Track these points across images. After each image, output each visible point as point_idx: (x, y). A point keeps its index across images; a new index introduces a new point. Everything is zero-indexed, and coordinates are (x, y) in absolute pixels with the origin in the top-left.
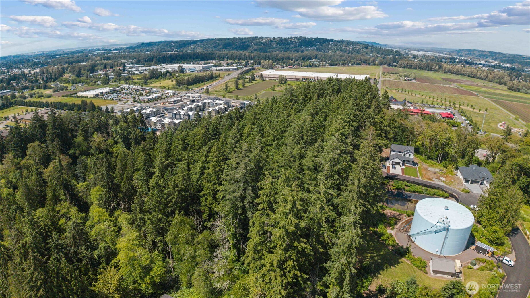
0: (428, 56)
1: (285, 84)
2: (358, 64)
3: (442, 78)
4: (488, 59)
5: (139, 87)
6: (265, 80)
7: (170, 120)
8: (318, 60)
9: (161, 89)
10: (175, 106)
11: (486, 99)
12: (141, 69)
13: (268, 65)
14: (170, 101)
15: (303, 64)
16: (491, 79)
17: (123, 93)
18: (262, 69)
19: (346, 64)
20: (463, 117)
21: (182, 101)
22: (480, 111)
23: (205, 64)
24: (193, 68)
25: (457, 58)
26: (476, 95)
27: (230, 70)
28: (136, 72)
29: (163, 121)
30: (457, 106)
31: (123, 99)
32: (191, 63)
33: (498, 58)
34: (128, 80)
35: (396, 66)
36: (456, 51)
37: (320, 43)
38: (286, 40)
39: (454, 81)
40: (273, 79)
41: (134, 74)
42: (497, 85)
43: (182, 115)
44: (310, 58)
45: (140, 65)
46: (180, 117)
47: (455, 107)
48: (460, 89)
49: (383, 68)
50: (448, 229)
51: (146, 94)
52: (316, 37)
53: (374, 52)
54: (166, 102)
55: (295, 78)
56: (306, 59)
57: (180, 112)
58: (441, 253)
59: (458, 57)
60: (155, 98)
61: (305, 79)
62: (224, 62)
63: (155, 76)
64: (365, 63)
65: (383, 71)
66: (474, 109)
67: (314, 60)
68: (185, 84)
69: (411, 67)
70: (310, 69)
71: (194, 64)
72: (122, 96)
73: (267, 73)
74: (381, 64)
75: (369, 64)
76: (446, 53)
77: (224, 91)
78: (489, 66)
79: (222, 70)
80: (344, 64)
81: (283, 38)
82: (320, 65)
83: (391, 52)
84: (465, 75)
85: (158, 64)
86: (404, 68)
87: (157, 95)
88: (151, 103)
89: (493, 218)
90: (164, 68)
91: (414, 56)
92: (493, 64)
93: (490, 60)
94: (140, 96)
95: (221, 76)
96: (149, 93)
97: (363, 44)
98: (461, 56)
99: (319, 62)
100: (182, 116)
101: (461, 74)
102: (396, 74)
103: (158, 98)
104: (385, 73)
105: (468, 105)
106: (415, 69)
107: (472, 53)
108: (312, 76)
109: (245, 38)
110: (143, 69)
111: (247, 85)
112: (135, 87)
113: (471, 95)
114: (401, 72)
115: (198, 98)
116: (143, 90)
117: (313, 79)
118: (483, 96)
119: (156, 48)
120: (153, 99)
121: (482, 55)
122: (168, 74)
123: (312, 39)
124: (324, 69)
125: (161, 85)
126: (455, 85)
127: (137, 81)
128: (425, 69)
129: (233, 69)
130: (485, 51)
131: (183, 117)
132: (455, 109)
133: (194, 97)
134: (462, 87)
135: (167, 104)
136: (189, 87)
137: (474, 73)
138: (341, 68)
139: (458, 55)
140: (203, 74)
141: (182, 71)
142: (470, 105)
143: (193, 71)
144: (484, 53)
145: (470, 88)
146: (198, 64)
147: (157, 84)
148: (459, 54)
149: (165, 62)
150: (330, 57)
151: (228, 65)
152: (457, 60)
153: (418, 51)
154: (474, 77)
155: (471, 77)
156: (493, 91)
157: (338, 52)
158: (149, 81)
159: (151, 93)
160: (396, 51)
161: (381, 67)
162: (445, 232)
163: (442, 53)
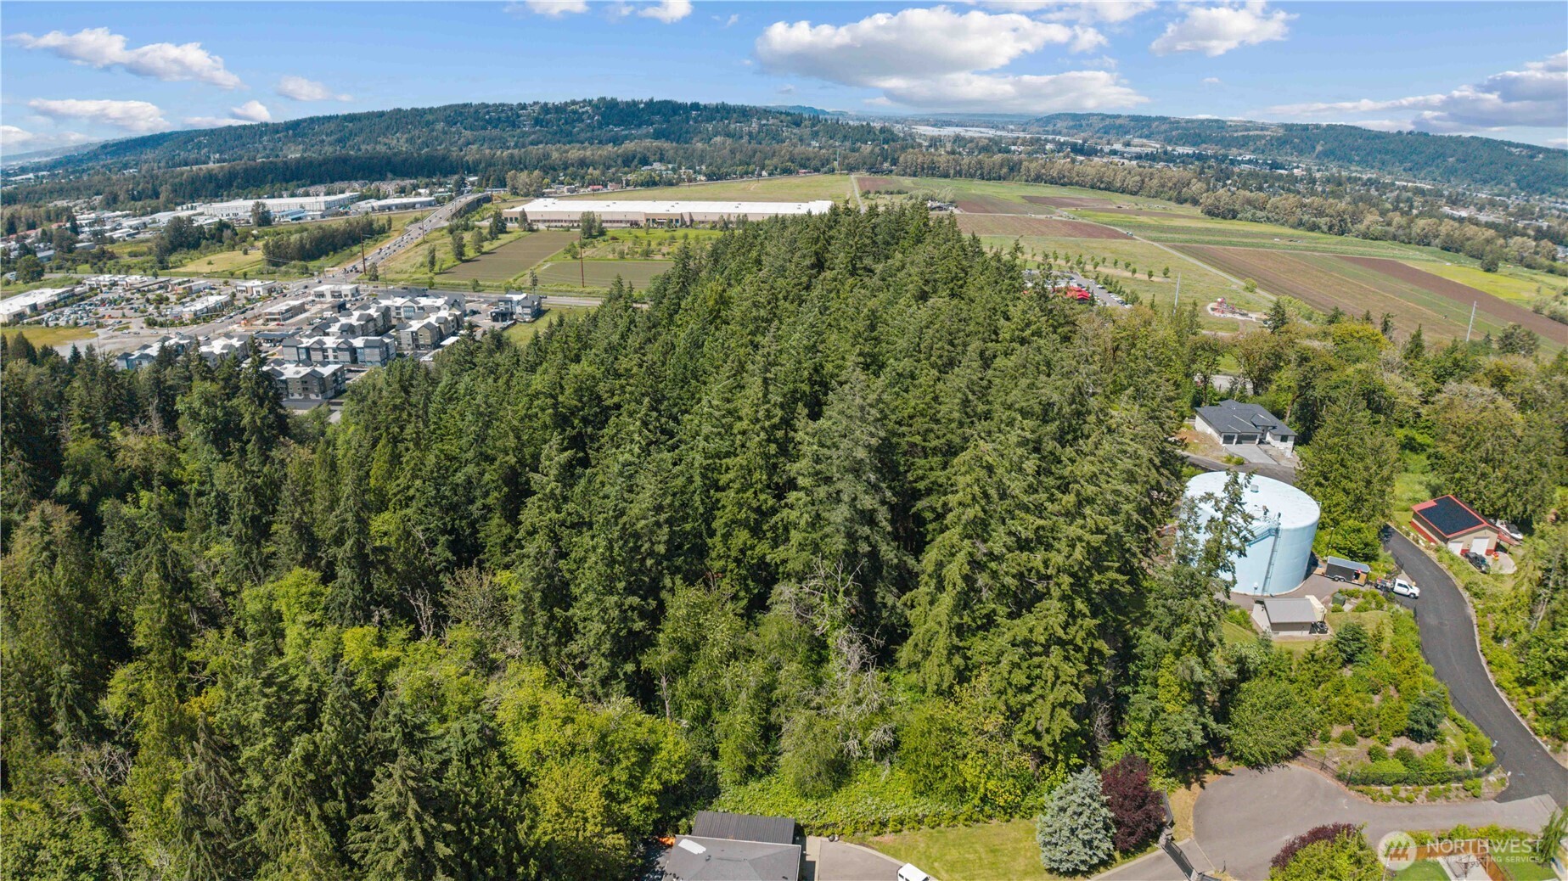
0: (972, 140)
1: (600, 239)
2: (787, 172)
3: (1023, 197)
4: (1128, 137)
5: (149, 279)
6: (537, 230)
7: (305, 370)
8: (670, 166)
9: (222, 280)
10: (290, 326)
11: (1155, 244)
12: (126, 223)
13: (531, 185)
14: (270, 314)
15: (631, 177)
16: (1153, 192)
17: (103, 303)
18: (512, 198)
19: (753, 173)
20: (1113, 296)
21: (305, 311)
22: (1150, 275)
23: (328, 194)
24: (297, 208)
25: (1047, 141)
26: (1125, 237)
27: (413, 206)
28: (116, 235)
29: (282, 374)
30: (1089, 267)
31: (111, 321)
32: (285, 194)
33: (1158, 133)
34: (101, 258)
35: (891, 171)
36: (1038, 120)
37: (664, 115)
38: (560, 109)
39: (1059, 203)
40: (559, 224)
41: (112, 241)
42: (1174, 207)
43: (330, 351)
44: (645, 161)
45: (118, 213)
46: (326, 357)
47: (1083, 270)
48: (1080, 224)
49: (859, 180)
50: (1277, 530)
51: (178, 300)
52: (646, 99)
53: (821, 134)
54: (256, 317)
55: (622, 218)
56: (633, 165)
57: (320, 342)
58: (1263, 590)
59: (1050, 137)
60: (214, 309)
61: (654, 221)
62: (389, 186)
63: (185, 240)
64: (805, 168)
65: (861, 189)
66: (1134, 272)
67: (657, 166)
68: (293, 259)
69: (932, 170)
70: (655, 191)
71: (293, 195)
72: (101, 310)
73: (536, 207)
74: (851, 169)
75: (817, 170)
76: (1011, 127)
77: (426, 270)
78: (1139, 157)
79: (389, 208)
80: (747, 173)
81: (550, 105)
82: (680, 181)
83: (869, 132)
84: (1081, 185)
85: (177, 204)
86: (915, 175)
87: (219, 298)
88: (206, 325)
89: (1338, 504)
90: (202, 214)
91: (935, 142)
92: (1149, 150)
93: (1137, 141)
94: (162, 306)
95: (396, 225)
96: (189, 295)
97: (788, 114)
98: (1054, 133)
99: (674, 170)
100: (330, 353)
101: (1071, 184)
102: (899, 193)
103: (225, 305)
104: (869, 192)
105: (1116, 263)
106: (946, 176)
107: (1084, 123)
108: (673, 211)
109: (431, 110)
110: (135, 222)
111: (487, 246)
112: (135, 278)
113: (1115, 238)
114: (911, 189)
115: (353, 295)
116: (163, 287)
117: (677, 221)
118: (1145, 238)
119: (149, 155)
120: (208, 310)
121: (1113, 127)
122: (227, 233)
123: (635, 104)
124: (694, 189)
125: (214, 268)
126: (1064, 214)
127: (126, 260)
128: (972, 176)
129: (422, 204)
130: (1119, 116)
131: (335, 357)
132: (1086, 277)
133: (340, 296)
134: (1083, 217)
135: (261, 321)
136: (311, 265)
137: (1105, 179)
138: (743, 185)
139: (1047, 133)
140: (337, 223)
141: (264, 219)
142: (1121, 264)
143: (299, 218)
144: (1118, 122)
145: (1104, 218)
146: (307, 194)
147: (197, 266)
148: (1050, 128)
149: (199, 196)
150: (701, 156)
151: (402, 191)
152: (1049, 147)
153: (934, 126)
154: (1106, 189)
155: (1100, 189)
156: (1167, 222)
157: (718, 139)
158: (173, 258)
159: (191, 293)
160: (883, 130)
161: (853, 176)
162: (1272, 539)
163: (1004, 129)
